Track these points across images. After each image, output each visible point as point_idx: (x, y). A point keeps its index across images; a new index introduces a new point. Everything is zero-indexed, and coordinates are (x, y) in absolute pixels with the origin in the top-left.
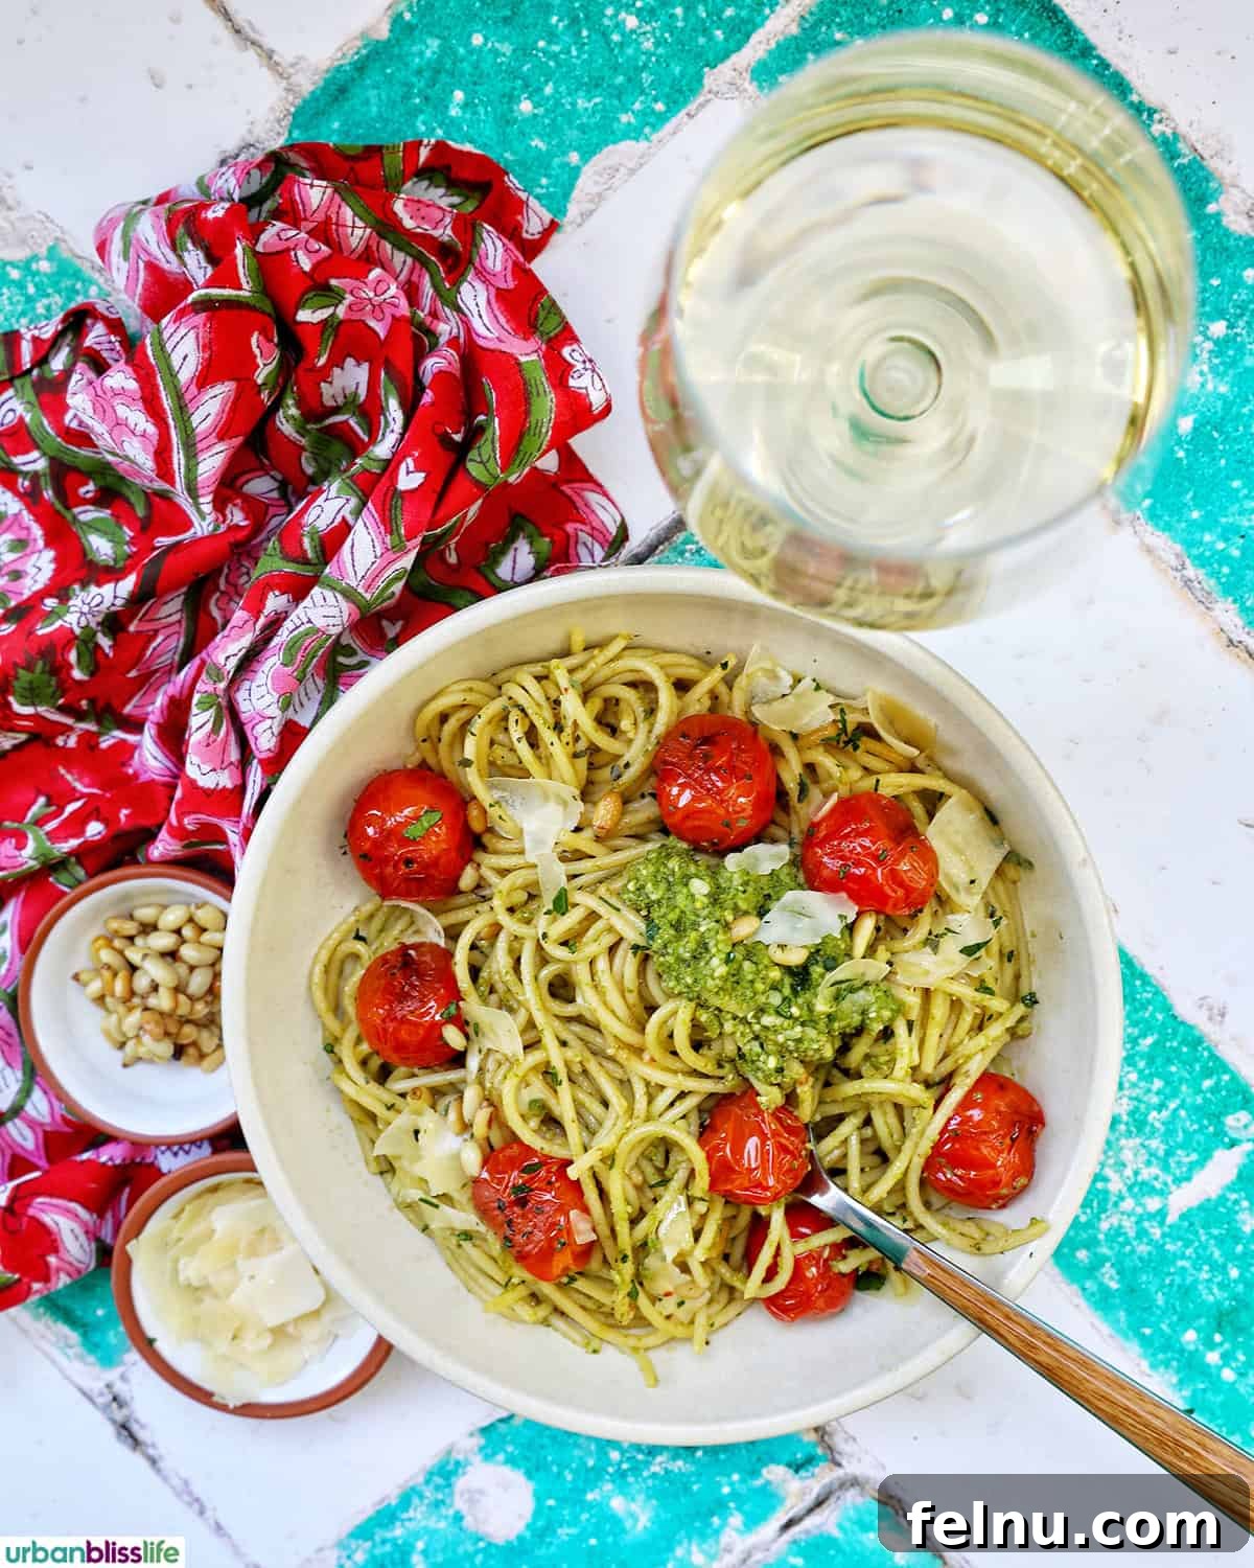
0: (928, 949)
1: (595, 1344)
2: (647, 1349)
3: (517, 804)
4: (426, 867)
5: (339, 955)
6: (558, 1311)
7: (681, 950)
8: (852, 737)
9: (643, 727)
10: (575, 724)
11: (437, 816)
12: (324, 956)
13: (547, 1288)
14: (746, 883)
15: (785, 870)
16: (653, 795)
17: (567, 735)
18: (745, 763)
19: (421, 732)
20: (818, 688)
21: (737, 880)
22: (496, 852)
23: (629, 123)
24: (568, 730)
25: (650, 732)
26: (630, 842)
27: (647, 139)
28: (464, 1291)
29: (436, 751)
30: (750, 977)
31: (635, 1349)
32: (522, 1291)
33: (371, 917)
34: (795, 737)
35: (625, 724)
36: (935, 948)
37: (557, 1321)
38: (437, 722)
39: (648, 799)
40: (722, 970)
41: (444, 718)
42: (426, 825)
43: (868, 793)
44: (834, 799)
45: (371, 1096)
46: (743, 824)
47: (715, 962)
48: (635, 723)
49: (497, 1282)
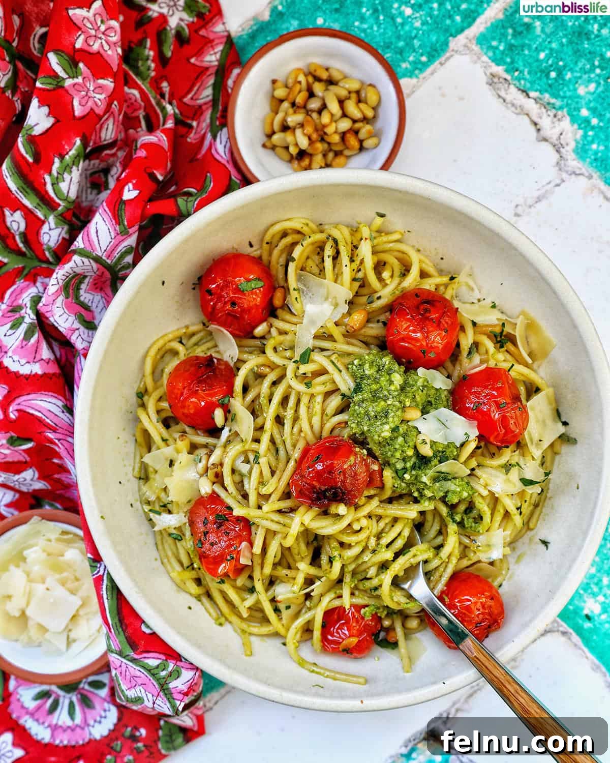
0: (504, 470)
1: (222, 620)
2: (250, 634)
3: (308, 296)
4: (244, 311)
5: (167, 347)
6: (209, 595)
7: (370, 409)
8: (503, 339)
9: (396, 280)
10: (362, 262)
11: (261, 284)
12: (160, 343)
13: (208, 579)
14: (424, 386)
15: (446, 393)
16: (385, 324)
17: (355, 266)
18: (447, 323)
19: (268, 238)
20: (494, 306)
21: (420, 383)
22: (283, 320)
23: (407, 68)
24: (358, 262)
25: (399, 284)
26: (360, 344)
27: (417, 77)
28: (159, 562)
29: (270, 254)
30: (397, 447)
31: (244, 631)
32: (193, 574)
33: (193, 334)
34: (474, 324)
35: (386, 275)
36: (507, 472)
37: (205, 600)
38: (279, 236)
39: (381, 324)
40: (387, 434)
41: (285, 234)
42: (253, 286)
43: (505, 370)
44: (483, 367)
45: (156, 430)
46: (432, 355)
47: (387, 427)
48: (392, 276)
49: (182, 564)
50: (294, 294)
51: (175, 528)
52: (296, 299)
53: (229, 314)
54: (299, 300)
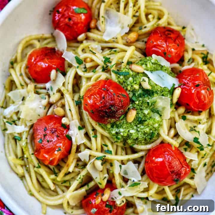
4: (74, 23)
9: (155, 20)
11: (86, 12)
16: (146, 42)
18: (179, 42)
22: (94, 33)
24: (137, 7)
25: (157, 22)
32: (23, 162)
34: (193, 50)
35: (150, 17)
43: (206, 74)
46: (169, 56)
48: (154, 18)
49: (17, 157)
50: (101, 19)
51: (18, 134)
52: (102, 22)
53: (67, 24)
54: (104, 23)
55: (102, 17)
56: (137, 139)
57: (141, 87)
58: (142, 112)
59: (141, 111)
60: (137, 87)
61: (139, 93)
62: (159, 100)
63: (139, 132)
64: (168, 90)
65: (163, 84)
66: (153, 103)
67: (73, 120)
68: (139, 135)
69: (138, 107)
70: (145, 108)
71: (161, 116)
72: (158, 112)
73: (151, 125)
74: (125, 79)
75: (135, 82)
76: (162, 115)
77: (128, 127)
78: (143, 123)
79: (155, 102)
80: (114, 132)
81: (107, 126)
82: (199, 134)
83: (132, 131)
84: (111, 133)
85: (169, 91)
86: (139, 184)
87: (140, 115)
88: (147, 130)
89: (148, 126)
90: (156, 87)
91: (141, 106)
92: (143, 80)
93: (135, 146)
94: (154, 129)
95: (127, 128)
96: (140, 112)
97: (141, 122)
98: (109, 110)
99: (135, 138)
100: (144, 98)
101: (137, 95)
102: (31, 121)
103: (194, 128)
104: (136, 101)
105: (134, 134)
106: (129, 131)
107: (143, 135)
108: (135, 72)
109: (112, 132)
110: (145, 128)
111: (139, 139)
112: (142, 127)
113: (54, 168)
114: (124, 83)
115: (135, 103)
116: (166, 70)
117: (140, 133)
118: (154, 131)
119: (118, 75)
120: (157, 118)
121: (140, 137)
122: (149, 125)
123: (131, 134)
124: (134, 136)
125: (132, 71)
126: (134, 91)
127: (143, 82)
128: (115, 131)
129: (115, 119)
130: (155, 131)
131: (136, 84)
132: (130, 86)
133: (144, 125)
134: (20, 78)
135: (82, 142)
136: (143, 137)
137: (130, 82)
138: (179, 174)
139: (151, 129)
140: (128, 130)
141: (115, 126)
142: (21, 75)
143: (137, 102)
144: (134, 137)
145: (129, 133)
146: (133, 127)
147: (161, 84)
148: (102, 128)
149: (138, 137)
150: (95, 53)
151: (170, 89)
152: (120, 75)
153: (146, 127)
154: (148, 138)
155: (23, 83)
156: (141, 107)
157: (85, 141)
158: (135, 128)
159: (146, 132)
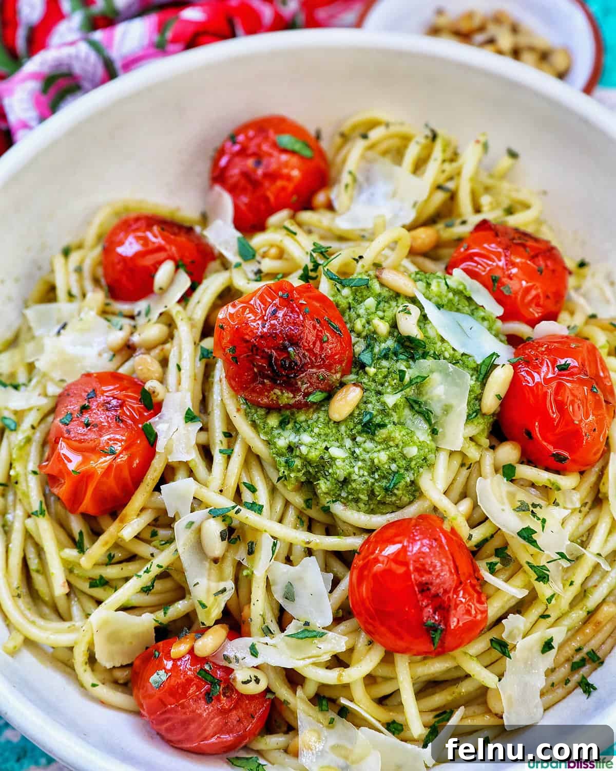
50: (346, 179)
51: (16, 412)
52: (347, 186)
53: (246, 175)
54: (350, 189)
55: (350, 173)
56: (346, 481)
57: (396, 334)
58: (378, 400)
59: (377, 396)
60: (383, 327)
61: (383, 346)
62: (436, 377)
63: (357, 459)
64: (475, 365)
65: (463, 345)
66: (419, 380)
67: (178, 390)
68: (356, 469)
69: (370, 383)
70: (389, 390)
71: (434, 432)
72: (426, 415)
73: (397, 446)
74: (354, 299)
75: (380, 314)
76: (440, 430)
77: (327, 435)
78: (374, 434)
79: (425, 378)
80: (282, 443)
81: (268, 421)
82: (543, 527)
83: (335, 452)
84: (275, 444)
85: (476, 370)
86: (321, 635)
87: (370, 406)
88: (382, 457)
89: (388, 448)
90: (439, 344)
91: (382, 385)
92: (405, 310)
93: (338, 509)
94: (403, 463)
95: (323, 437)
96: (373, 399)
97: (370, 428)
98: (279, 356)
99: (341, 474)
100: (397, 361)
101: (376, 350)
102: (61, 383)
103: (531, 508)
104: (370, 366)
105: (339, 463)
106: (327, 448)
107: (366, 474)
108: (390, 289)
109: (276, 440)
110: (377, 449)
111: (354, 485)
112: (369, 445)
113: (81, 533)
114: (348, 310)
115: (366, 373)
116: (484, 319)
117: (360, 464)
118: (402, 471)
119: (339, 286)
120: (422, 433)
121: (354, 477)
122: (391, 443)
123: (331, 458)
124: (341, 469)
125: (382, 285)
126: (371, 338)
127: (402, 313)
128: (287, 441)
129: (294, 397)
130: (407, 470)
131: (382, 318)
132: (364, 321)
133: (377, 439)
134: (74, 277)
135: (184, 459)
136: (366, 482)
137: (366, 309)
138: (444, 609)
139: (393, 460)
140: (324, 445)
141: (290, 426)
142: (79, 270)
143: (371, 371)
144: (338, 472)
145: (326, 456)
146: (343, 439)
147: (456, 343)
148: (254, 425)
149: (350, 474)
150: (295, 234)
151: (479, 362)
152: (344, 286)
153: (379, 447)
154: (380, 487)
155: (75, 291)
156: (380, 388)
157: (193, 457)
158: (348, 443)
159: (376, 461)
